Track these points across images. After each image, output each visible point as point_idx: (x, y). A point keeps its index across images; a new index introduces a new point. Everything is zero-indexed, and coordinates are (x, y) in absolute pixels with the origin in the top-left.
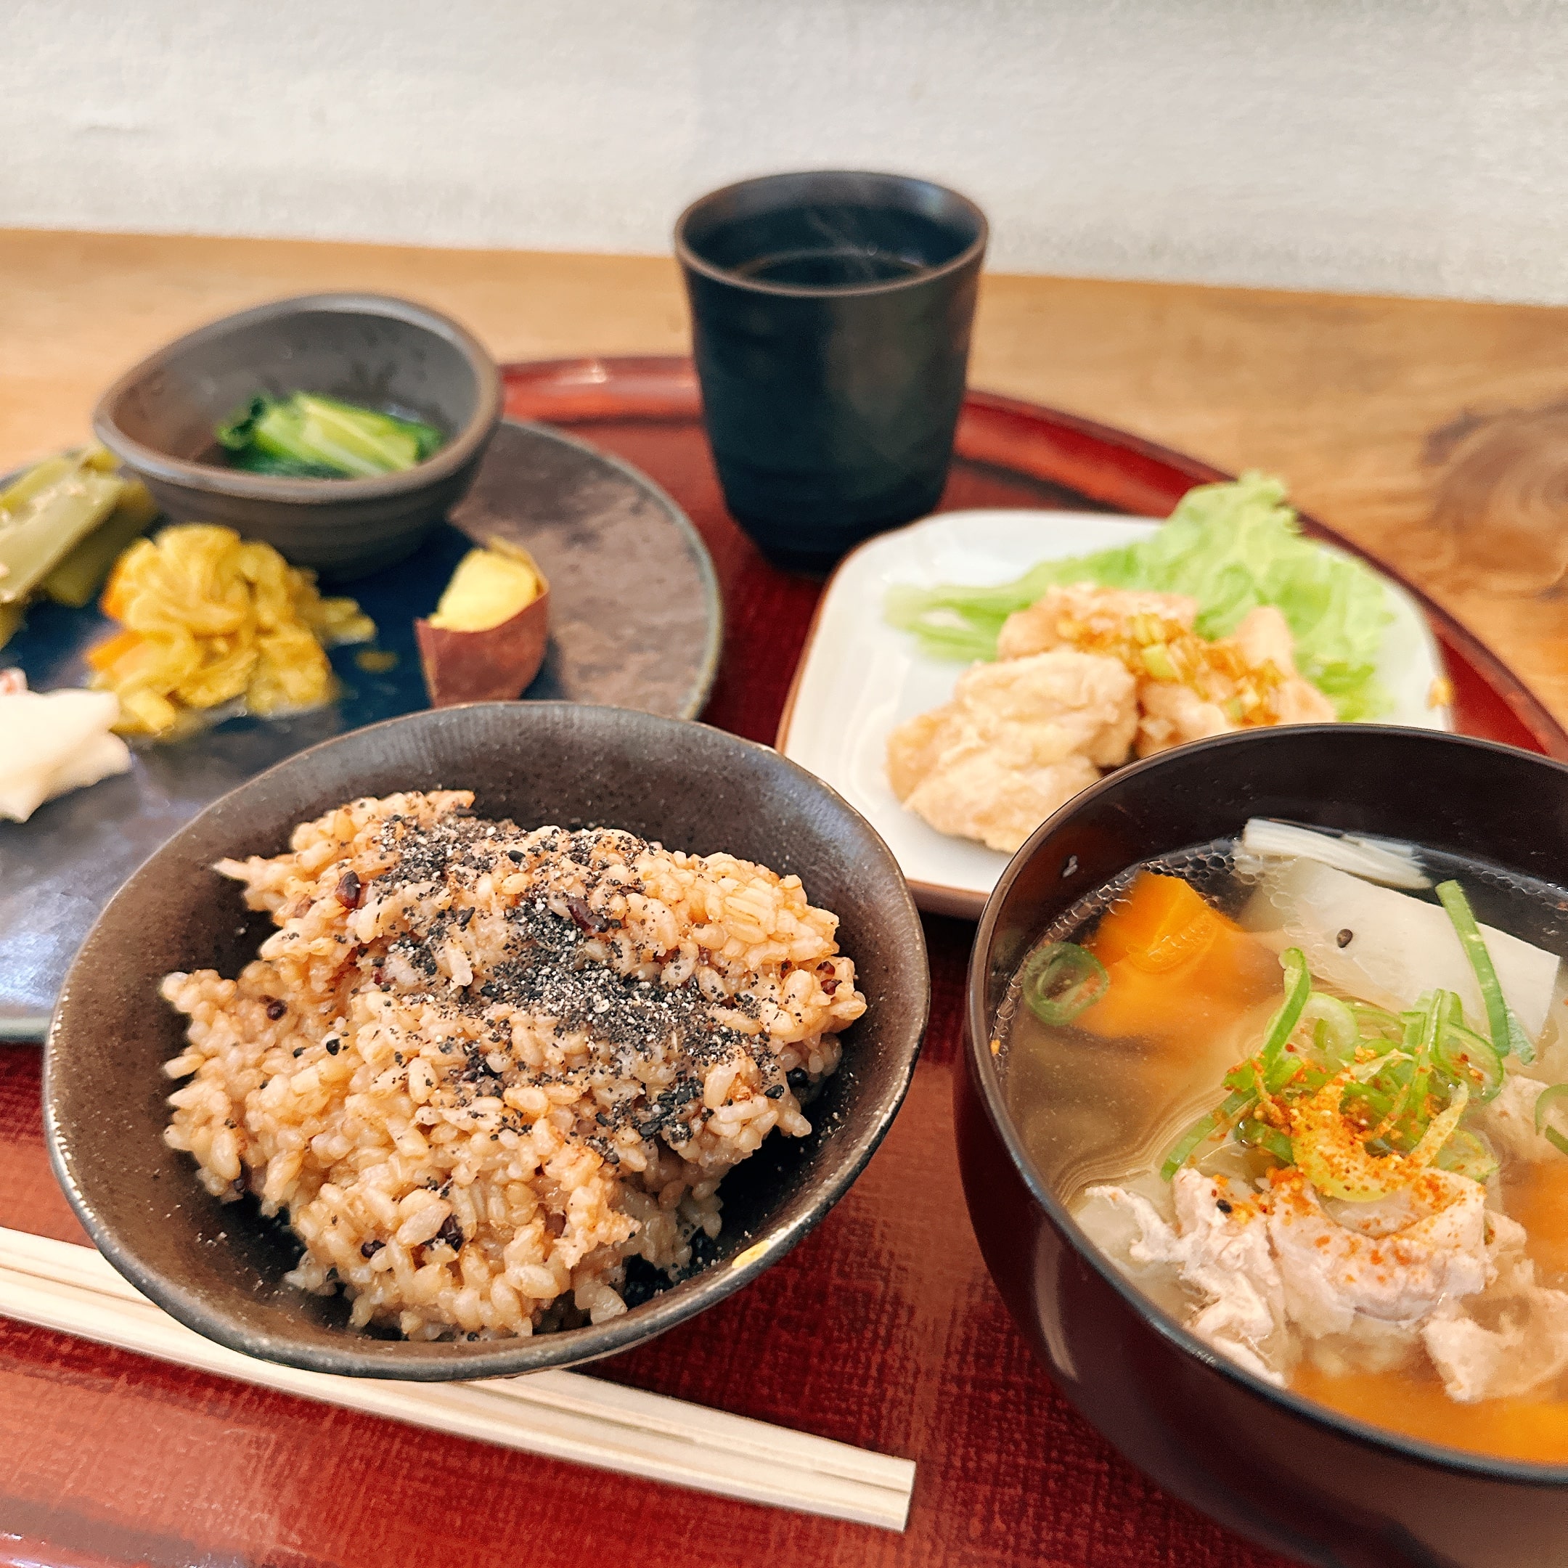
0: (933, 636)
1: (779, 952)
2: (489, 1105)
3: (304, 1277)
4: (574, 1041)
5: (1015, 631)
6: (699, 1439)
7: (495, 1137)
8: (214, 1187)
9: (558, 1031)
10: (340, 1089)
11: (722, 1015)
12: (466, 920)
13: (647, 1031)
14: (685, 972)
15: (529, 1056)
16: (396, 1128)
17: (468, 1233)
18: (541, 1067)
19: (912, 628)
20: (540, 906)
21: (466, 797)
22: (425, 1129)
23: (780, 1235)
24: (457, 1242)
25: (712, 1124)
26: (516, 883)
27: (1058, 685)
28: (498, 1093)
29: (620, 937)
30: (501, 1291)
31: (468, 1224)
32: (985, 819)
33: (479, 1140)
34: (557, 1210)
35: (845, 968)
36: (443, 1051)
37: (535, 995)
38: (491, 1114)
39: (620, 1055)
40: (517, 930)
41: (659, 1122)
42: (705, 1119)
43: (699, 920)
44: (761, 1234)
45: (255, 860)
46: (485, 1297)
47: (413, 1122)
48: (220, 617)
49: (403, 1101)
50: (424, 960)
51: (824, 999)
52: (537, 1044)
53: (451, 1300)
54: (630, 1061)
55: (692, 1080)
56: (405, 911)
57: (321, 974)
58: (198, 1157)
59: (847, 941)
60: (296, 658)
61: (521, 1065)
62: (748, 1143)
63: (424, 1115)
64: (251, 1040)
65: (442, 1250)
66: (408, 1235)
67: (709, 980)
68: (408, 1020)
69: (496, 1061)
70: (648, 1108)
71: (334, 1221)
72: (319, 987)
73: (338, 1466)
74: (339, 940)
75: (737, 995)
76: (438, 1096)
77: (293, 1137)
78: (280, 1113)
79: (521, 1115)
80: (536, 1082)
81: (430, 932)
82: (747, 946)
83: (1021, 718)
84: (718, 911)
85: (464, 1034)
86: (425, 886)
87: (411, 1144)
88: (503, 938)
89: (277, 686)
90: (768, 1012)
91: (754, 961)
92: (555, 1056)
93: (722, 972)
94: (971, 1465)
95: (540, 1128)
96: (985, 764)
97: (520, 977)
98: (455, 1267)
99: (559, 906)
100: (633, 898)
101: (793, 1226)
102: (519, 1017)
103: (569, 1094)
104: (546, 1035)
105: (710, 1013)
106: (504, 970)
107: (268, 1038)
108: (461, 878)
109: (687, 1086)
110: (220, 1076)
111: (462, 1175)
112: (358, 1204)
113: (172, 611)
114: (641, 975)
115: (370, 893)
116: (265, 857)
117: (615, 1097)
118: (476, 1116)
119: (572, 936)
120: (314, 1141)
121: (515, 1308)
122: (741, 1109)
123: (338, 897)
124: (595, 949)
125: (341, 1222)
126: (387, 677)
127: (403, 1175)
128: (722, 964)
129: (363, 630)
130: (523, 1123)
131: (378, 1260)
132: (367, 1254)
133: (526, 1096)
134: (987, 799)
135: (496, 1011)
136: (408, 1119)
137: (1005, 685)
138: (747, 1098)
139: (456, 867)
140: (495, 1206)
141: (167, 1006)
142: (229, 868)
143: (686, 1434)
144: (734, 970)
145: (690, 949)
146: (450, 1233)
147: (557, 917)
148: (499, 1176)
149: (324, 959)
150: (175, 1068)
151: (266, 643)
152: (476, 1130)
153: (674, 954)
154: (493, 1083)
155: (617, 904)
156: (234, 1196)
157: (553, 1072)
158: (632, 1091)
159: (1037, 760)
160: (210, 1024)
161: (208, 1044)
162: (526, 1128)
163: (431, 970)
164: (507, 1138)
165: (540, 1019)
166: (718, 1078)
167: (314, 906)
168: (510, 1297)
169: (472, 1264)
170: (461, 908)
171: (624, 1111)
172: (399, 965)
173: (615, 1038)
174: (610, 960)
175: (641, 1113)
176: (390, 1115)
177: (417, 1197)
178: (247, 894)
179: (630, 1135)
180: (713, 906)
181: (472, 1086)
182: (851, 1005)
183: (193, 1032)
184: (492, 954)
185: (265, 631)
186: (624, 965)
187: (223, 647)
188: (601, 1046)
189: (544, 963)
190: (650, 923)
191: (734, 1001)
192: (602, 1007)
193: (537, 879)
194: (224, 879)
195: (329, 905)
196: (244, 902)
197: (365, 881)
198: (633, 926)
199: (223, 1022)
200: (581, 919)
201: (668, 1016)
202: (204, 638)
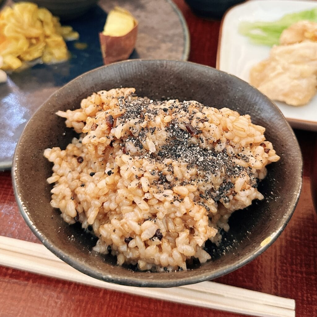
0: (254, 37)
1: (251, 140)
2: (169, 192)
3: (100, 248)
4: (193, 171)
5: (287, 35)
6: (226, 295)
7: (172, 203)
8: (67, 220)
9: (188, 167)
10: (114, 189)
11: (237, 161)
12: (153, 131)
13: (215, 167)
14: (223, 147)
15: (179, 176)
16: (137, 200)
17: (164, 235)
18: (182, 179)
19: (247, 35)
20: (176, 126)
21: (133, 90)
22: (146, 200)
23: (274, 235)
24: (160, 238)
25: (237, 197)
26: (168, 119)
27: (308, 52)
28: (171, 188)
29: (201, 136)
30: (176, 253)
31: (163, 231)
32: (286, 95)
33: (167, 204)
34: (191, 226)
35: (270, 145)
36: (152, 175)
37: (179, 156)
38: (171, 196)
39: (207, 175)
40: (169, 134)
41: (219, 196)
42: (234, 195)
43: (226, 130)
44: (267, 235)
45: (69, 111)
46: (171, 255)
47: (143, 198)
48: (36, 32)
49: (140, 191)
50: (138, 144)
51: (266, 155)
52: (181, 172)
53: (159, 257)
54: (210, 177)
55: (229, 182)
56: (130, 128)
57: (101, 149)
58: (61, 210)
59: (268, 136)
61: (176, 179)
62: (248, 203)
63: (147, 196)
64: (73, 170)
65: (156, 240)
66: (146, 236)
67: (230, 150)
68: (137, 164)
69: (169, 178)
70: (215, 192)
71: (114, 231)
72: (100, 153)
73: (107, 308)
74: (108, 138)
75: (238, 155)
76: (152, 190)
77: (98, 203)
78: (93, 195)
79: (179, 195)
80: (182, 184)
81: (139, 135)
82: (241, 138)
83: (296, 63)
84: (232, 127)
85: (158, 169)
86: (137, 120)
87: (143, 205)
88: (165, 137)
89: (51, 54)
90: (252, 161)
91: (243, 143)
92: (187, 176)
93: (234, 147)
94: (310, 299)
95: (186, 200)
96: (285, 78)
97: (171, 150)
98: (159, 246)
99: (183, 126)
100: (206, 123)
101: (278, 232)
102: (175, 163)
103: (193, 188)
104: (184, 169)
105: (233, 161)
106: (165, 147)
107: (79, 169)
108: (149, 117)
109: (228, 185)
110: (66, 182)
111: (160, 215)
112: (125, 225)
114: (209, 148)
115: (118, 122)
116: (72, 110)
117: (205, 188)
118: (166, 196)
119: (187, 136)
120: (104, 204)
121: (181, 259)
122: (247, 192)
123: (107, 124)
124: (194, 140)
125: (117, 231)
126: (85, 51)
127: (140, 216)
128: (233, 144)
129: (75, 36)
130: (180, 198)
131: (132, 244)
132: (127, 242)
133: (183, 190)
134: (287, 88)
135: (167, 161)
136: (141, 197)
137: (290, 52)
138: (249, 188)
139: (147, 114)
140: (171, 225)
141: (46, 160)
142: (61, 114)
143: (221, 294)
144: (237, 146)
145: (224, 140)
146: (158, 235)
147: (182, 130)
148: (172, 216)
149: (103, 144)
150: (50, 180)
152: (165, 201)
153: (219, 141)
154: (168, 185)
155: (201, 125)
156: (73, 222)
157: (187, 181)
158: (210, 187)
159: (302, 76)
160: (60, 165)
161: (61, 172)
162: (182, 200)
163: (141, 147)
164: (176, 203)
165: (182, 164)
166: (240, 182)
167: (98, 127)
168: (179, 256)
169: (166, 245)
170: (150, 127)
171: (209, 193)
172: (130, 146)
173: (205, 169)
174: (199, 144)
175: (213, 193)
176: (134, 196)
177: (148, 223)
178: (67, 122)
179: (211, 201)
180: (229, 125)
181: (162, 186)
182: (274, 157)
183: (55, 168)
184: (161, 142)
185: (47, 37)
186: (204, 145)
187: (34, 41)
188: (201, 172)
189: (178, 145)
190: (211, 132)
191: (237, 156)
192: (201, 159)
193: (174, 117)
194: (59, 117)
195: (103, 126)
196: (65, 125)
197: (116, 119)
198: (206, 133)
199: (64, 164)
200: (190, 131)
201: (221, 162)
202: (29, 39)
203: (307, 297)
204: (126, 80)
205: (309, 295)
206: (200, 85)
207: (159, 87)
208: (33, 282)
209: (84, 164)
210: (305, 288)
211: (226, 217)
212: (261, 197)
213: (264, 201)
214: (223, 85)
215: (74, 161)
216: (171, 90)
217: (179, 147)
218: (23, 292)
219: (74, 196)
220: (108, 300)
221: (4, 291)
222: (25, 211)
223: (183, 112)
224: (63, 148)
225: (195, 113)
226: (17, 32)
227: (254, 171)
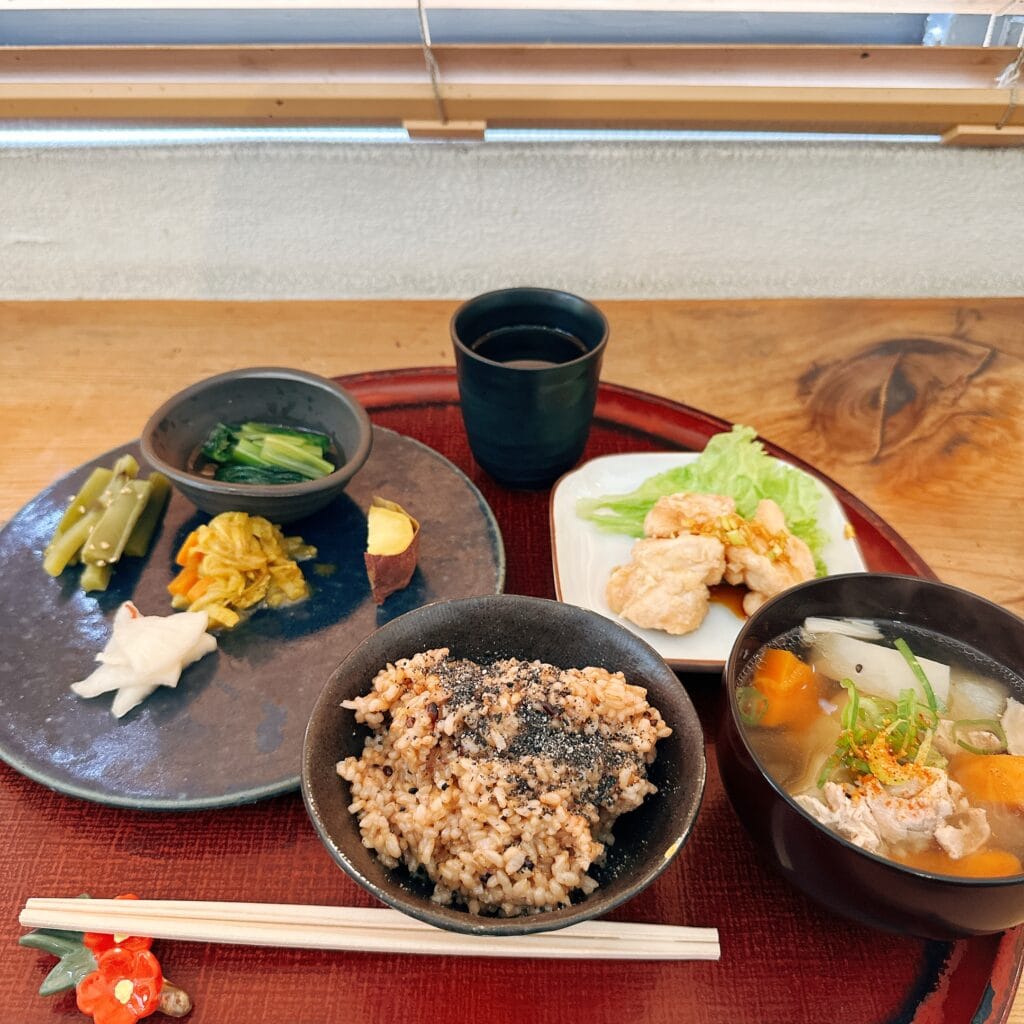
0: (602, 522)
1: (630, 711)
2: (534, 803)
3: (440, 896)
4: (562, 768)
5: (654, 522)
6: (621, 937)
7: (541, 818)
8: (388, 862)
9: (555, 765)
10: (454, 809)
11: (617, 745)
12: (499, 718)
13: (591, 759)
14: (596, 728)
15: (545, 779)
16: (492, 821)
17: (535, 862)
18: (549, 782)
19: (590, 519)
20: (529, 708)
22: (504, 819)
23: (680, 841)
24: (531, 867)
25: (624, 795)
26: (516, 698)
27: (690, 552)
28: (536, 797)
29: (565, 715)
30: (554, 886)
31: (534, 858)
32: (664, 621)
33: (535, 821)
34: (568, 846)
35: (657, 714)
36: (509, 782)
37: (540, 749)
38: (538, 808)
39: (581, 771)
40: (522, 720)
41: (599, 798)
42: (619, 794)
43: (596, 702)
44: (671, 842)
45: (358, 698)
46: (548, 889)
47: (501, 816)
48: (256, 561)
49: (494, 808)
50: (480, 740)
51: (654, 729)
52: (546, 771)
53: (533, 894)
54: (585, 773)
55: (611, 776)
56: (464, 718)
57: (425, 752)
58: (377, 850)
59: (651, 699)
60: (290, 576)
61: (541, 783)
62: (638, 801)
63: (505, 813)
64: (382, 788)
65: (527, 871)
66: (511, 869)
67: (605, 729)
68: (485, 769)
69: (532, 783)
70: (593, 793)
71: (463, 868)
72: (423, 759)
73: (457, 984)
74: (433, 735)
75: (616, 734)
76: (512, 803)
77: (433, 832)
78: (424, 822)
79: (548, 805)
80: (549, 790)
81: (479, 726)
82: (617, 711)
83: (672, 569)
84: (602, 696)
85: (515, 773)
86: (473, 705)
87: (503, 827)
88: (517, 725)
89: (281, 591)
90: (637, 741)
91: (621, 717)
92: (556, 777)
93: (609, 725)
94: (738, 925)
95: (560, 811)
96: (660, 593)
97: (526, 741)
98: (531, 879)
99: (538, 706)
100: (568, 697)
101: (684, 836)
102: (537, 761)
103: (566, 793)
104: (550, 767)
105: (612, 745)
106: (517, 739)
108: (490, 699)
109: (609, 781)
110: (377, 809)
111: (527, 837)
112: (481, 858)
113: (228, 562)
114: (576, 732)
115: (445, 711)
116: (362, 696)
117: (580, 790)
118: (531, 809)
119: (545, 719)
120: (443, 833)
121: (562, 892)
122: (636, 787)
123: (429, 716)
124: (555, 723)
125: (467, 868)
127: (500, 842)
128: (607, 720)
129: (311, 553)
130: (550, 809)
131: (492, 882)
132: (484, 880)
133: (553, 797)
134: (665, 610)
135: (525, 760)
136: (497, 816)
137: (662, 553)
138: (638, 781)
139: (485, 694)
140: (542, 848)
141: (341, 778)
142: (347, 704)
143: (615, 936)
144: (613, 723)
145: (595, 717)
146: (528, 865)
147: (538, 712)
148: (543, 835)
149: (426, 746)
150: (353, 809)
151: (273, 570)
152: (531, 816)
153: (589, 720)
154: (531, 793)
155: (562, 701)
156: (396, 865)
157: (555, 784)
158: (585, 787)
159: (684, 590)
160: (362, 783)
161: (365, 794)
162: (554, 811)
163: (485, 744)
164: (547, 817)
165: (547, 761)
166: (625, 774)
167: (416, 722)
168: (559, 888)
169: (539, 877)
170: (493, 713)
171: (586, 795)
172: (469, 744)
173: (577, 763)
174: (563, 728)
175: (590, 795)
176: (488, 815)
177: (512, 851)
178: (357, 715)
179: (591, 807)
180: (600, 695)
181: (523, 796)
182: (665, 731)
183: (355, 789)
184: (511, 733)
185: (271, 564)
186: (570, 729)
187: (252, 576)
188: (572, 768)
189: (535, 734)
190: (578, 708)
191: (616, 737)
192: (571, 750)
193: (524, 695)
194: (345, 709)
195: (424, 720)
196: (355, 720)
197: (440, 706)
198: (570, 710)
199: (368, 782)
200: (549, 711)
201: (597, 750)
202: (244, 573)
203: (734, 923)
204: (431, 635)
205: (736, 919)
206: (542, 628)
207: (481, 639)
208: (338, 966)
209: (394, 776)
210: (729, 910)
211: (609, 825)
212: (653, 789)
213: (658, 794)
214: (578, 628)
215: (379, 774)
216: (500, 640)
217: (538, 737)
218: (327, 982)
219: (393, 826)
220: (455, 972)
221: (297, 987)
222: (343, 860)
223: (534, 685)
224: (359, 756)
225: (551, 684)
226: (226, 566)
227: (641, 755)
